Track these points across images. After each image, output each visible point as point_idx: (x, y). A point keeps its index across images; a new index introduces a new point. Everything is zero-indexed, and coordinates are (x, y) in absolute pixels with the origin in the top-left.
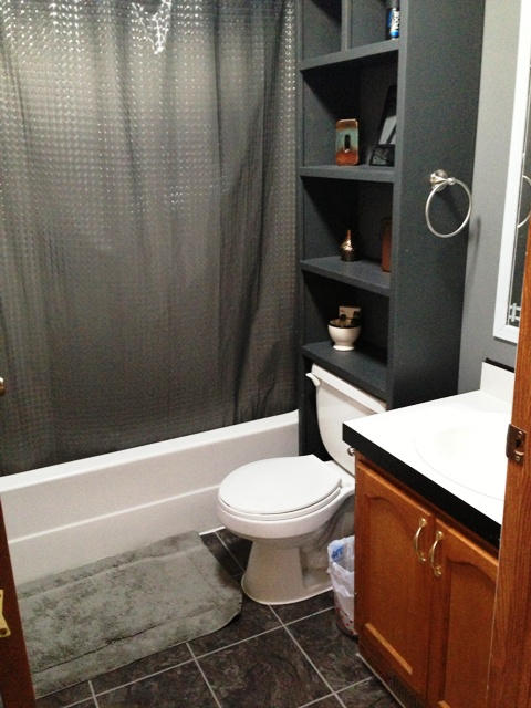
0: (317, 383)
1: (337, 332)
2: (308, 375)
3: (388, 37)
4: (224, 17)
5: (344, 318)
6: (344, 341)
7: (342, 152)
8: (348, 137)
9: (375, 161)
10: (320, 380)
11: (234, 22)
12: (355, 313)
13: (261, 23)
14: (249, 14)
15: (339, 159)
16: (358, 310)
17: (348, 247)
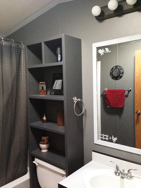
0: (37, 164)
1: (43, 146)
2: (34, 162)
3: (58, 61)
4: (4, 52)
5: (44, 140)
6: (45, 149)
7: (41, 91)
8: (43, 87)
9: (51, 94)
10: (38, 163)
11: (7, 54)
12: (47, 138)
13: (15, 55)
14: (11, 52)
15: (40, 93)
16: (48, 137)
17: (45, 118)
